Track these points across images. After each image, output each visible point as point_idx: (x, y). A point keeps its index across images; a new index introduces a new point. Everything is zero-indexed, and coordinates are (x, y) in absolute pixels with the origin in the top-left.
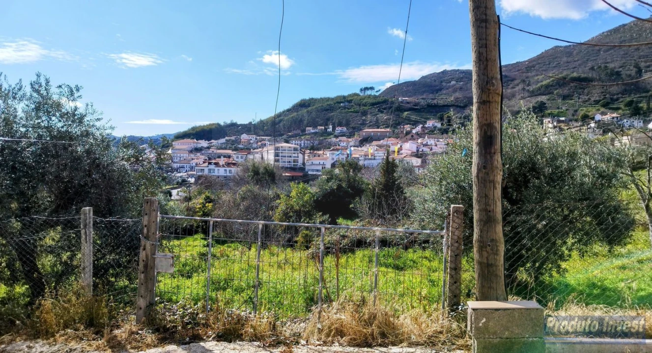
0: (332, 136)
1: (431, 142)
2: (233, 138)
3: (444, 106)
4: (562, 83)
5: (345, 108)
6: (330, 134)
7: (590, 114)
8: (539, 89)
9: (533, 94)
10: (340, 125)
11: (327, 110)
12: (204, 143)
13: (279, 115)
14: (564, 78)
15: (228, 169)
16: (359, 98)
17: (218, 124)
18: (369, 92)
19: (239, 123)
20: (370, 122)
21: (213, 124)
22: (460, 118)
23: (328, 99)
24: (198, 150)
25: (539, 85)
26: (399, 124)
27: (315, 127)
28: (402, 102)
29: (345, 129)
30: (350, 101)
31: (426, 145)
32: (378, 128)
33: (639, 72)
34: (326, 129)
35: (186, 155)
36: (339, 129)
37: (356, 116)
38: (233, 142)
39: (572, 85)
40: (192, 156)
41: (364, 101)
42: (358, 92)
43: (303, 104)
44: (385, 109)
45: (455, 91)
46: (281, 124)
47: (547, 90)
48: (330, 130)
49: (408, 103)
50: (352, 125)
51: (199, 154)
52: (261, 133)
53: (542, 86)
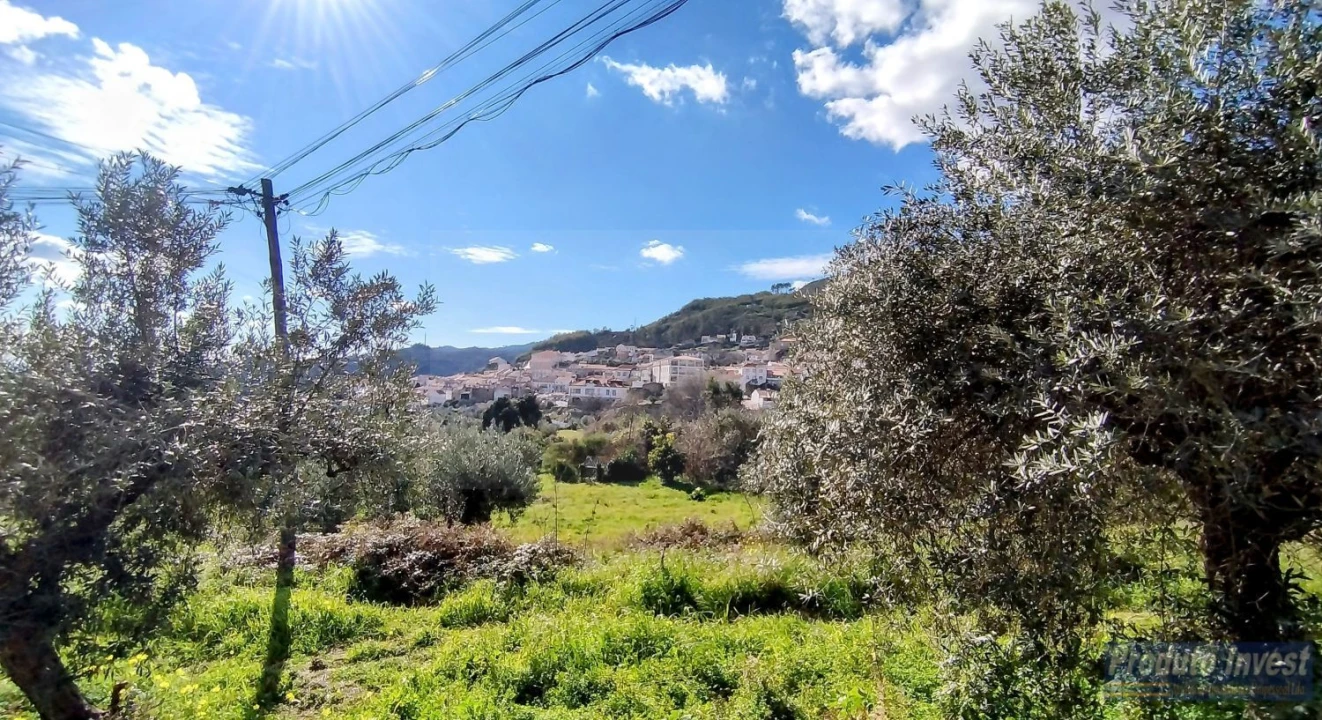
0: (737, 347)
2: (606, 349)
5: (752, 311)
6: (733, 345)
10: (747, 332)
11: (729, 313)
12: (570, 356)
13: (665, 320)
15: (611, 389)
16: (771, 297)
17: (588, 332)
18: (784, 290)
19: (613, 331)
21: (581, 332)
23: (729, 300)
24: (563, 365)
27: (713, 334)
29: (753, 338)
30: (759, 302)
34: (728, 338)
35: (548, 372)
36: (745, 339)
37: (768, 322)
38: (608, 355)
40: (556, 372)
41: (778, 302)
42: (769, 290)
43: (696, 306)
46: (669, 332)
48: (734, 339)
50: (764, 333)
51: (564, 370)
52: (643, 344)
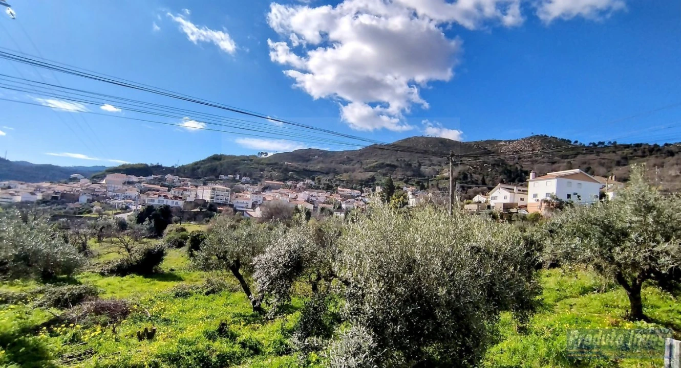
0: (239, 183)
1: (315, 194)
2: (159, 176)
3: (314, 171)
4: (382, 166)
5: (248, 164)
6: (238, 181)
7: (400, 186)
8: (370, 168)
9: (366, 170)
10: (245, 175)
11: (235, 164)
12: (134, 178)
13: (196, 164)
14: (383, 164)
15: (175, 201)
16: (258, 159)
17: (146, 165)
18: (263, 156)
19: (163, 166)
20: (267, 176)
21: (142, 164)
22: (326, 180)
23: (235, 157)
24: (130, 183)
25: (369, 166)
26: (287, 179)
27: (227, 175)
28: (287, 165)
29: (248, 179)
30: (251, 160)
31: (312, 196)
32: (272, 180)
33: (420, 165)
34: (234, 178)
35: (120, 186)
36: (244, 179)
37: (256, 171)
38: (160, 180)
39: (387, 168)
40: (125, 187)
41: (262, 161)
42: (257, 155)
43: (216, 158)
44: (276, 168)
45: (319, 162)
46: (200, 171)
47: (374, 169)
48: (238, 178)
49: (291, 166)
50: (254, 177)
51: (131, 187)
52: (182, 175)
53: (371, 167)
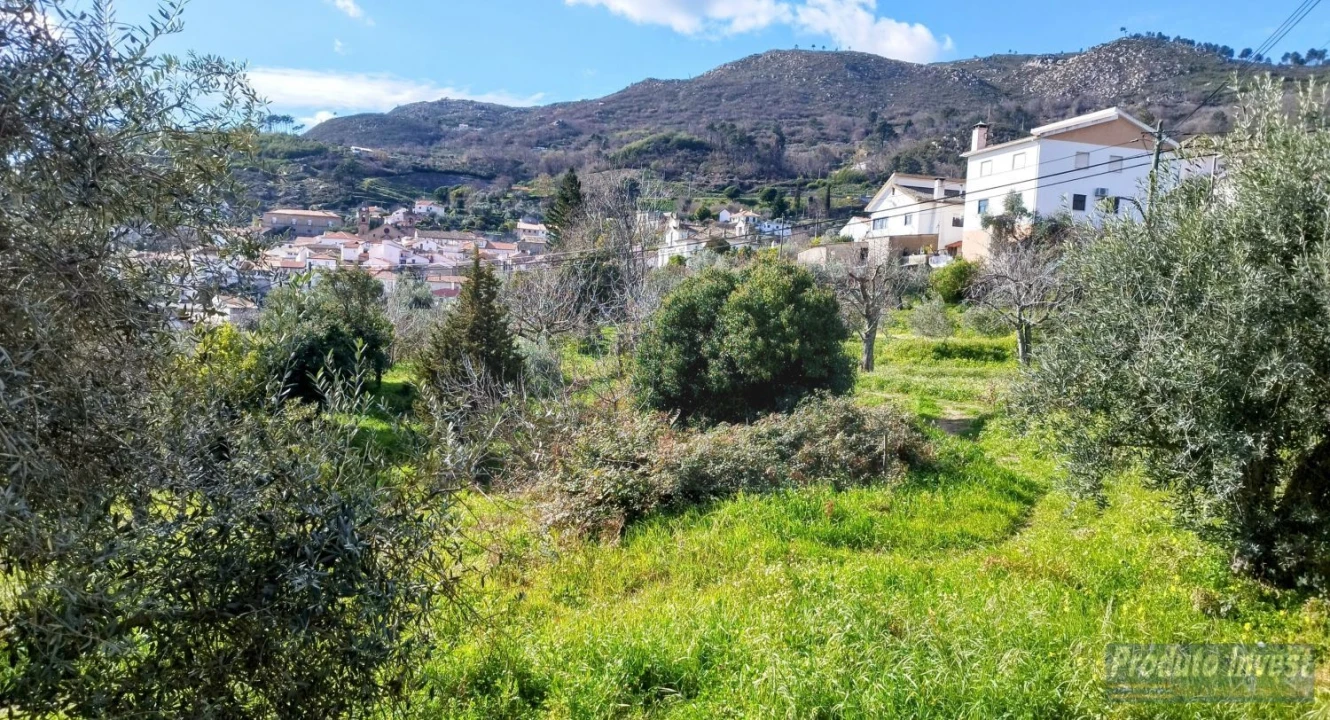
1: (430, 244)
3: (448, 172)
4: (663, 148)
7: (711, 208)
8: (625, 156)
9: (616, 163)
14: (667, 141)
16: (257, 136)
18: (280, 128)
20: (287, 194)
22: (483, 200)
25: (625, 147)
26: (354, 203)
28: (358, 156)
31: (419, 251)
32: (306, 208)
33: (782, 141)
39: (680, 153)
41: (270, 146)
42: (256, 125)
44: (320, 167)
45: (468, 143)
47: (638, 158)
49: (371, 159)
53: (630, 151)
